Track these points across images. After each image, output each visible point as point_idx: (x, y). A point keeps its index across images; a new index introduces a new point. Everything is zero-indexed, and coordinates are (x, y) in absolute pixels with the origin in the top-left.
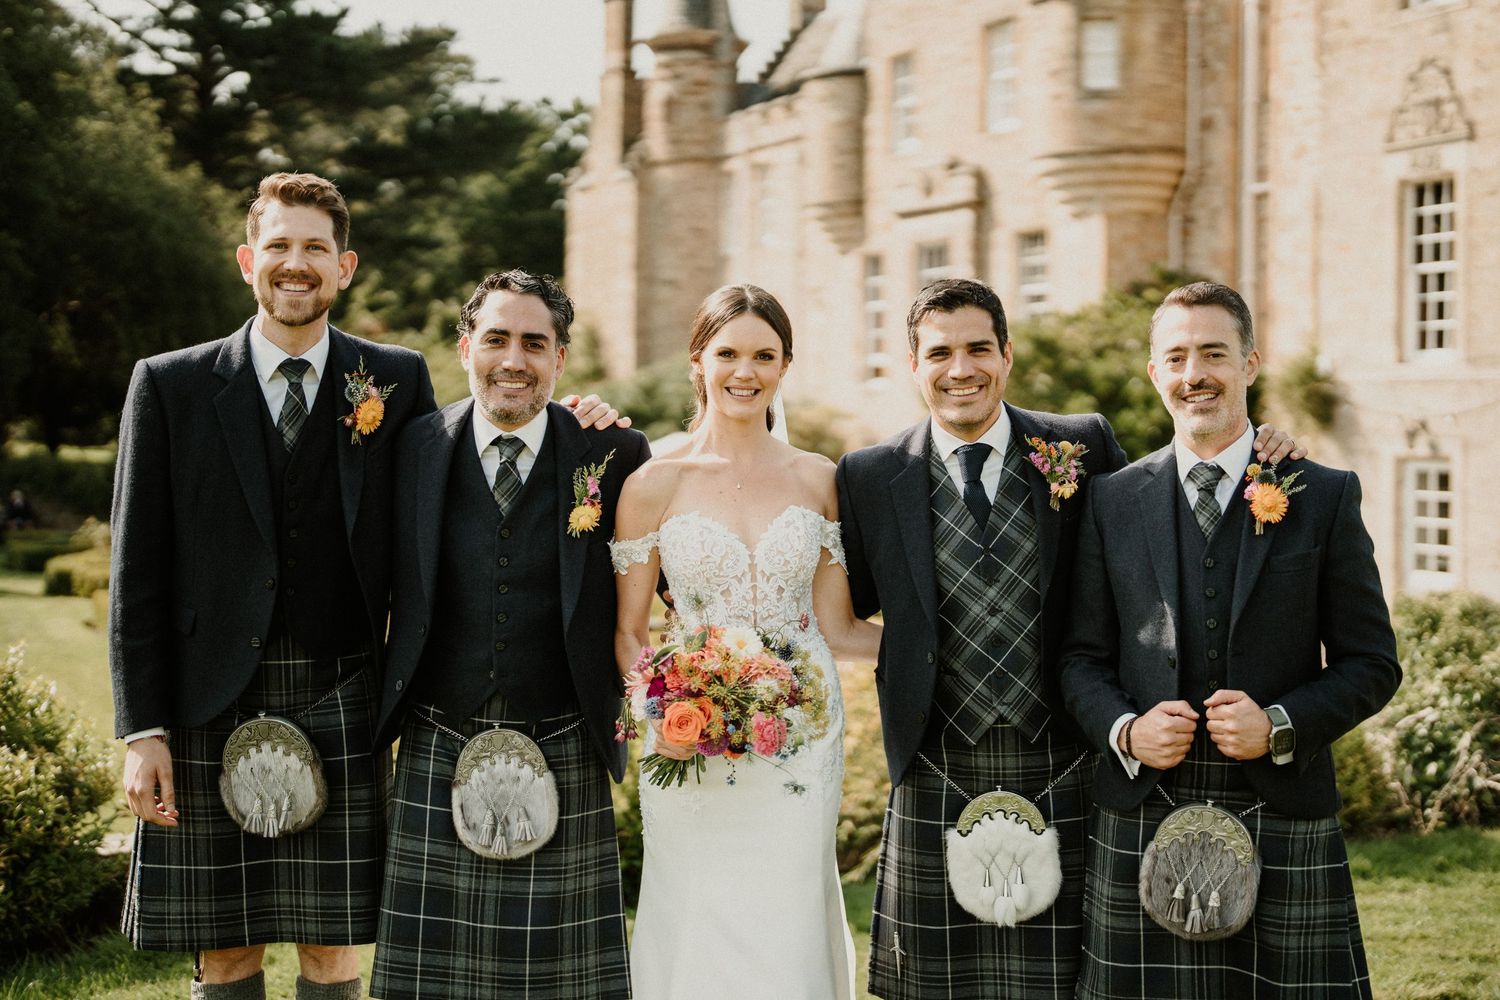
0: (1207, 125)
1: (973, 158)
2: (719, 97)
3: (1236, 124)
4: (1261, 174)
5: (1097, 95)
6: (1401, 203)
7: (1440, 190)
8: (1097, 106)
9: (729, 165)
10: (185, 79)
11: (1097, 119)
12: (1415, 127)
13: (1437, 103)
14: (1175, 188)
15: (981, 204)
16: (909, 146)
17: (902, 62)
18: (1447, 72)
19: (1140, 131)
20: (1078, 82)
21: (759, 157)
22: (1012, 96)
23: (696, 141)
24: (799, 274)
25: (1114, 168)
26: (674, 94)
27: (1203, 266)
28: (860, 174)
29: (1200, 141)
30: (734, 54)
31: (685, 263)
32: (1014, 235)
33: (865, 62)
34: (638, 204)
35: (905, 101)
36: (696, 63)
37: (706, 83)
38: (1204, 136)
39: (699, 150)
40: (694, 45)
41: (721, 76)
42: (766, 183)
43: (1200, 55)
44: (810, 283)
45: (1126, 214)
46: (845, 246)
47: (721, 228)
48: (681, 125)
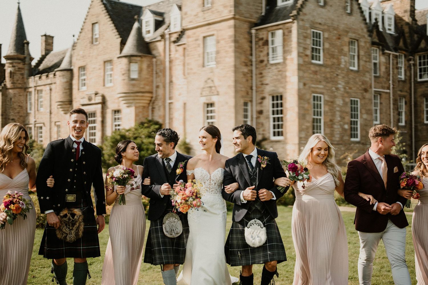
0: (157, 87)
1: (101, 92)
2: (26, 72)
3: (164, 87)
4: (170, 98)
5: (133, 79)
6: (204, 107)
7: (212, 105)
8: (134, 82)
9: (30, 90)
11: (133, 85)
12: (206, 92)
13: (211, 87)
14: (151, 101)
15: (104, 103)
16: (84, 88)
17: (82, 68)
18: (212, 81)
19: (143, 88)
20: (129, 76)
21: (38, 88)
22: (112, 78)
23: (20, 84)
24: (50, 118)
25: (137, 96)
26: (12, 71)
27: (157, 119)
28: (71, 95)
29: (156, 90)
30: (30, 62)
31: (16, 115)
32: (113, 110)
33: (72, 68)
34: (2, 99)
35: (83, 78)
36: (19, 63)
37: (22, 69)
38: (157, 89)
39: (20, 86)
40: (19, 59)
41: (26, 67)
42: (41, 95)
43: (156, 71)
44: (54, 120)
45: (139, 107)
46: (66, 112)
47: (27, 106)
48: (15, 79)
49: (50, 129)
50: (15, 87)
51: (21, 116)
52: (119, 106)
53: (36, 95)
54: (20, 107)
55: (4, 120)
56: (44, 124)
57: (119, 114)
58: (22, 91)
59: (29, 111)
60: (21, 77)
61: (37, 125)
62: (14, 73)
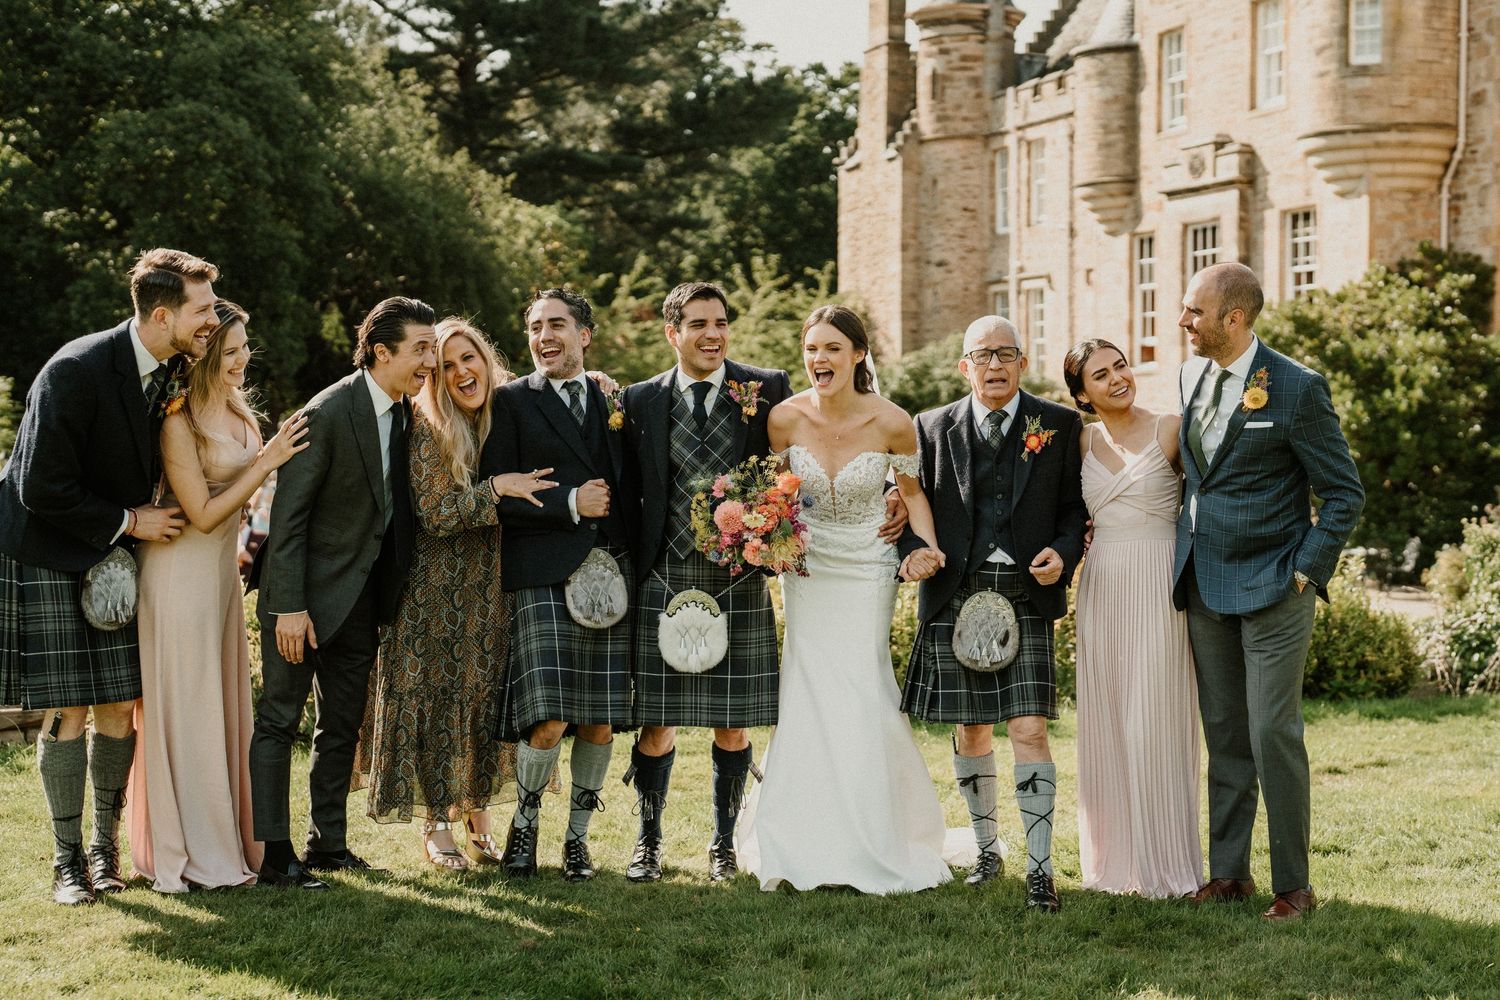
0: (1477, 99)
1: (1240, 137)
2: (990, 72)
5: (1363, 70)
8: (1366, 82)
9: (1004, 142)
10: (446, 58)
11: (1362, 97)
14: (1446, 164)
15: (1250, 180)
16: (1180, 123)
17: (1171, 37)
19: (1407, 107)
20: (1344, 60)
21: (1031, 134)
22: (1281, 73)
23: (965, 119)
24: (1072, 254)
25: (1378, 145)
26: (940, 71)
27: (1470, 243)
28: (1132, 152)
29: (1468, 116)
30: (1008, 29)
31: (954, 245)
32: (1284, 213)
33: (1136, 38)
34: (904, 185)
35: (1176, 79)
36: (965, 37)
37: (976, 59)
38: (1472, 111)
39: (968, 128)
40: (963, 21)
41: (992, 51)
42: (1040, 161)
43: (1470, 29)
44: (1082, 263)
45: (1392, 192)
46: (1113, 226)
47: (993, 207)
48: (949, 103)
49: (1071, 299)
50: (951, 133)
51: (972, 250)
52: (1308, 194)
53: (1025, 162)
54: (968, 214)
55: (911, 267)
56: (1049, 279)
57: (1309, 229)
58: (976, 146)
59: (1000, 230)
60: (973, 92)
61: (1026, 285)
62: (945, 78)
